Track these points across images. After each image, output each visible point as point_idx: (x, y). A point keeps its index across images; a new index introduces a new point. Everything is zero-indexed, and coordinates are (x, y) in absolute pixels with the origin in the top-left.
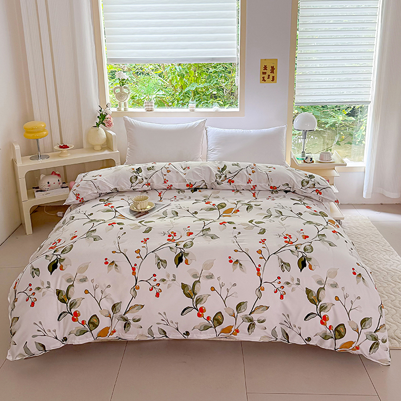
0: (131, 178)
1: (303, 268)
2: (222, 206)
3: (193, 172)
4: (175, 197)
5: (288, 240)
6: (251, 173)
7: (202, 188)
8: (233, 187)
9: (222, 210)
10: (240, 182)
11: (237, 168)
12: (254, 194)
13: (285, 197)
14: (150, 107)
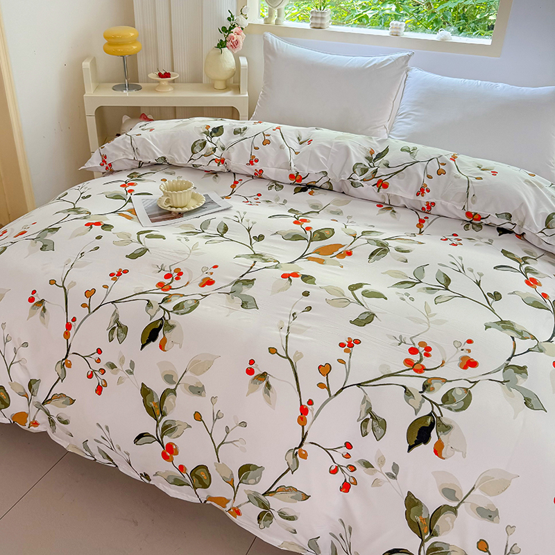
0: (194, 143)
1: (417, 443)
2: (321, 235)
3: (312, 153)
4: (259, 195)
5: (416, 358)
6: (434, 175)
7: (320, 188)
8: (383, 197)
9: (316, 245)
10: (401, 190)
11: (407, 158)
12: (422, 221)
13: (490, 242)
14: (319, 21)
